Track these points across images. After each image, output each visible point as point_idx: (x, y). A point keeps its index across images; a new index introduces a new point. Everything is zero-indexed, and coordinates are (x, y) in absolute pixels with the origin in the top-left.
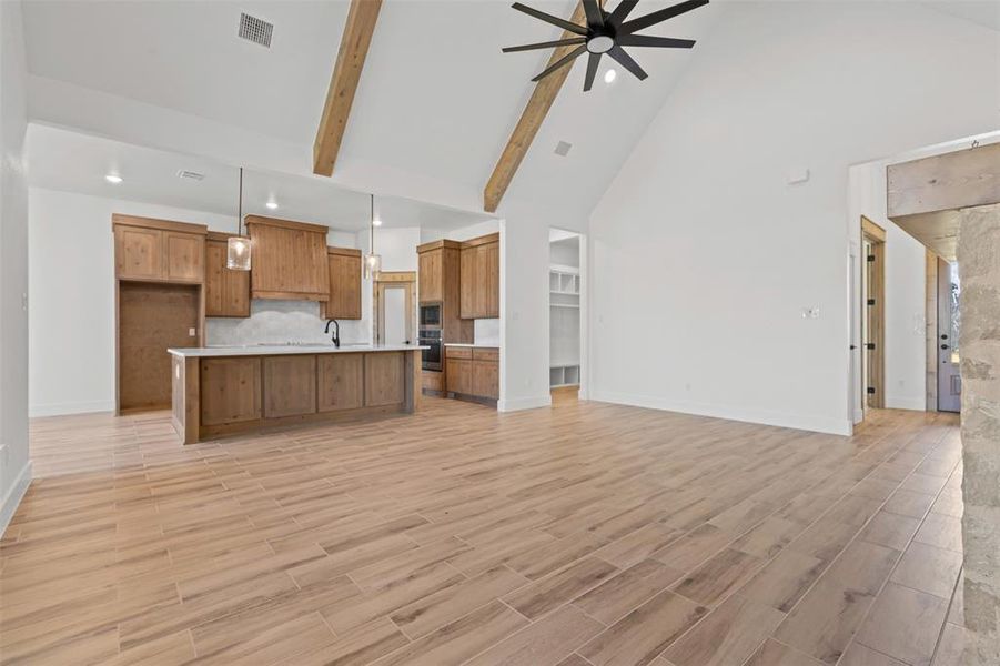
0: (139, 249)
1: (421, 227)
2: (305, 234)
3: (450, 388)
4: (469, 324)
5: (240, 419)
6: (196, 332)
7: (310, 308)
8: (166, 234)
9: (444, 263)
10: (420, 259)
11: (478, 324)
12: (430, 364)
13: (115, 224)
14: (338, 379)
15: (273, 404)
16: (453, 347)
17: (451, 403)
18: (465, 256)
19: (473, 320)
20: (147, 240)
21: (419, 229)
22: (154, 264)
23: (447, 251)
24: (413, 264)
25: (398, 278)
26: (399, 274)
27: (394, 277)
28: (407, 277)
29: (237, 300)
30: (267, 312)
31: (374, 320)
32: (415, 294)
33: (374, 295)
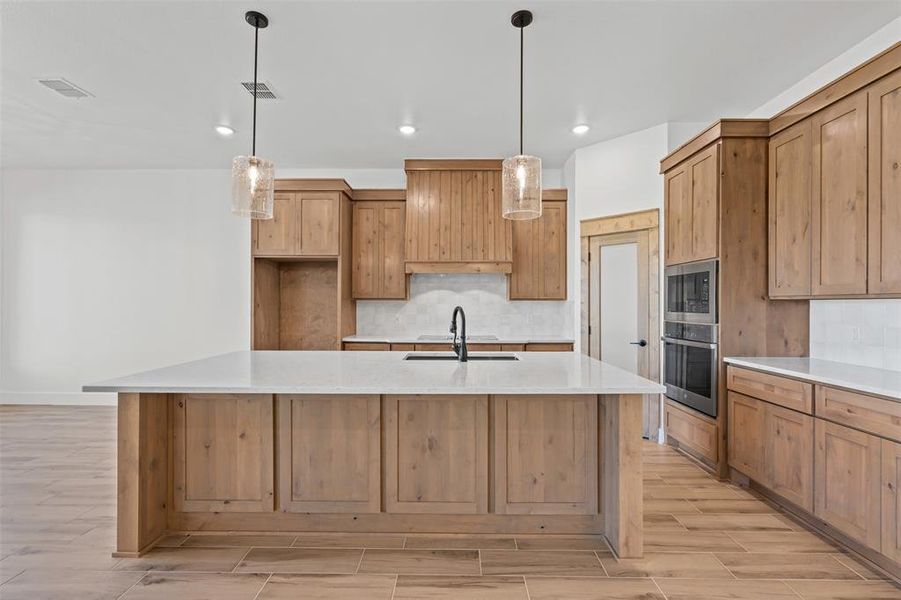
2: (480, 175)
3: (735, 463)
4: (795, 312)
5: (234, 507)
9: (723, 174)
10: (668, 184)
11: (821, 313)
12: (685, 394)
14: (432, 445)
15: (294, 485)
16: (744, 366)
17: (731, 494)
18: (779, 149)
19: (806, 302)
21: (666, 124)
23: (732, 145)
24: (653, 196)
25: (625, 225)
26: (626, 218)
27: (617, 225)
28: (641, 223)
29: (391, 277)
30: (436, 292)
31: (582, 303)
32: (658, 252)
33: (582, 260)
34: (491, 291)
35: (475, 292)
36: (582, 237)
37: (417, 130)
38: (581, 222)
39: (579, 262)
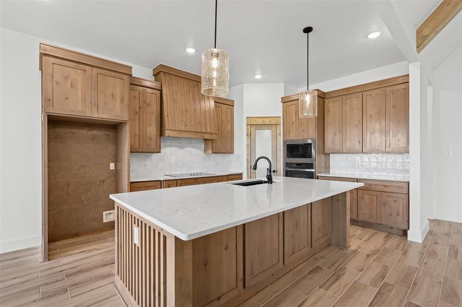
0: (69, 83)
1: (285, 83)
6: (116, 166)
7: (198, 145)
8: (95, 70)
10: (284, 107)
13: (42, 55)
19: (329, 154)
20: (77, 75)
21: (283, 83)
22: (84, 100)
24: (278, 111)
25: (267, 122)
26: (267, 119)
27: (264, 121)
28: (274, 121)
29: (151, 138)
30: (170, 148)
31: (247, 155)
32: (280, 134)
33: (247, 135)
34: (197, 148)
35: (189, 149)
36: (247, 125)
37: (196, 51)
38: (247, 118)
39: (246, 135)
